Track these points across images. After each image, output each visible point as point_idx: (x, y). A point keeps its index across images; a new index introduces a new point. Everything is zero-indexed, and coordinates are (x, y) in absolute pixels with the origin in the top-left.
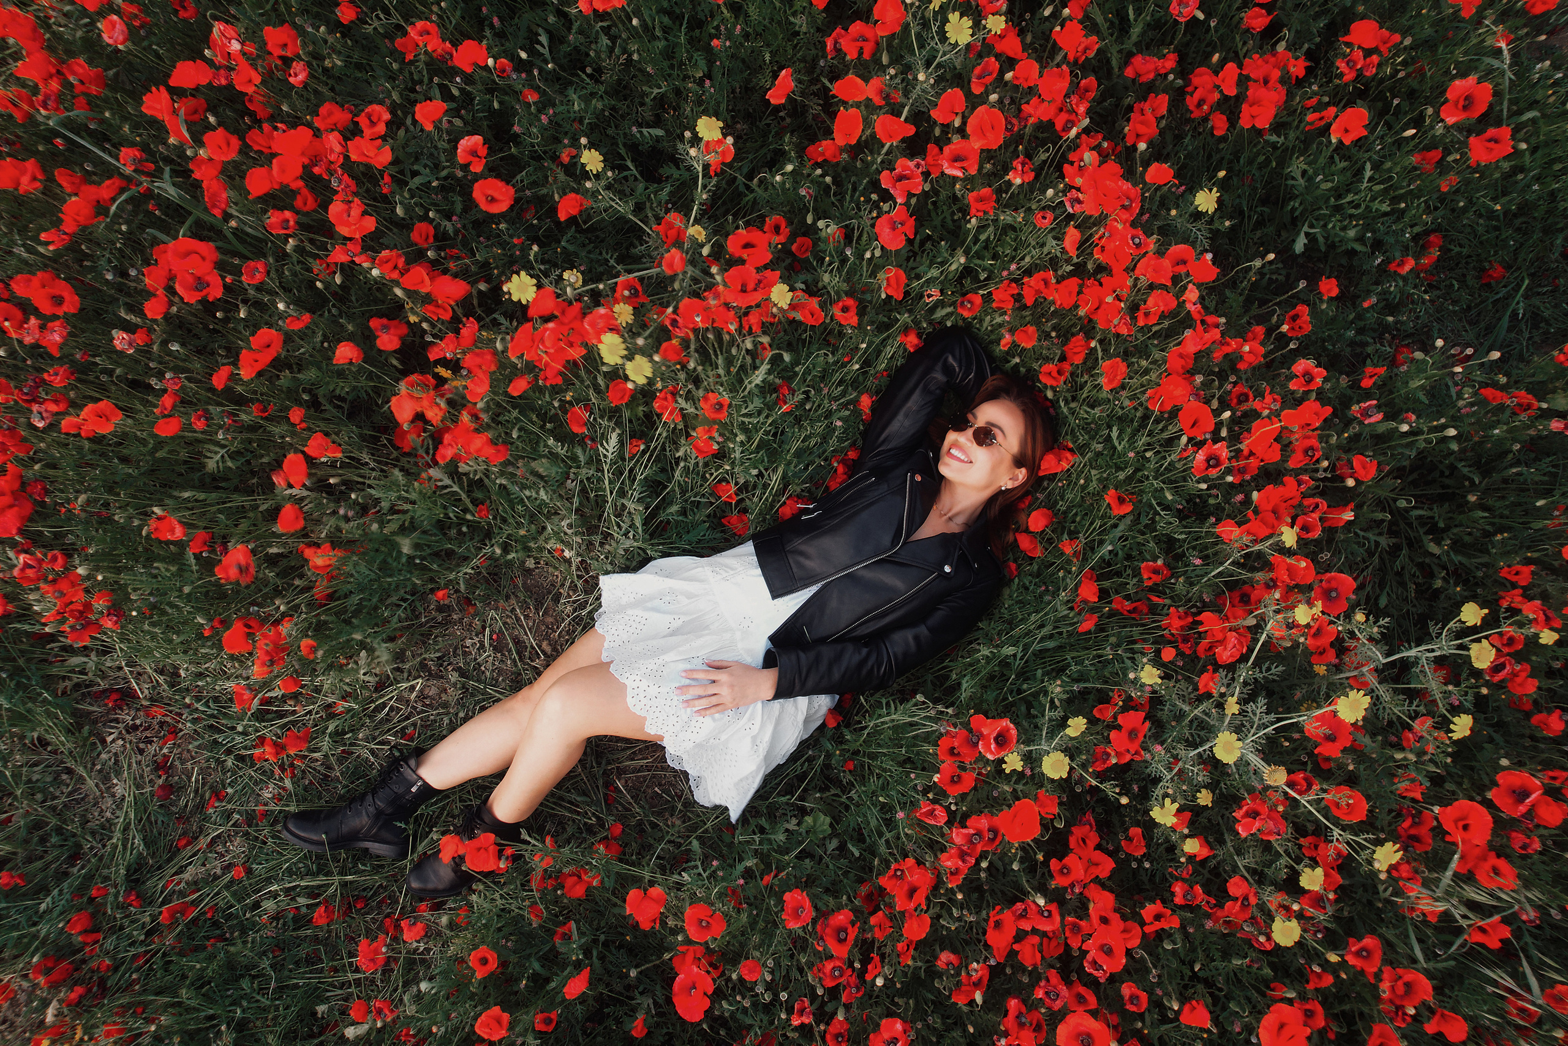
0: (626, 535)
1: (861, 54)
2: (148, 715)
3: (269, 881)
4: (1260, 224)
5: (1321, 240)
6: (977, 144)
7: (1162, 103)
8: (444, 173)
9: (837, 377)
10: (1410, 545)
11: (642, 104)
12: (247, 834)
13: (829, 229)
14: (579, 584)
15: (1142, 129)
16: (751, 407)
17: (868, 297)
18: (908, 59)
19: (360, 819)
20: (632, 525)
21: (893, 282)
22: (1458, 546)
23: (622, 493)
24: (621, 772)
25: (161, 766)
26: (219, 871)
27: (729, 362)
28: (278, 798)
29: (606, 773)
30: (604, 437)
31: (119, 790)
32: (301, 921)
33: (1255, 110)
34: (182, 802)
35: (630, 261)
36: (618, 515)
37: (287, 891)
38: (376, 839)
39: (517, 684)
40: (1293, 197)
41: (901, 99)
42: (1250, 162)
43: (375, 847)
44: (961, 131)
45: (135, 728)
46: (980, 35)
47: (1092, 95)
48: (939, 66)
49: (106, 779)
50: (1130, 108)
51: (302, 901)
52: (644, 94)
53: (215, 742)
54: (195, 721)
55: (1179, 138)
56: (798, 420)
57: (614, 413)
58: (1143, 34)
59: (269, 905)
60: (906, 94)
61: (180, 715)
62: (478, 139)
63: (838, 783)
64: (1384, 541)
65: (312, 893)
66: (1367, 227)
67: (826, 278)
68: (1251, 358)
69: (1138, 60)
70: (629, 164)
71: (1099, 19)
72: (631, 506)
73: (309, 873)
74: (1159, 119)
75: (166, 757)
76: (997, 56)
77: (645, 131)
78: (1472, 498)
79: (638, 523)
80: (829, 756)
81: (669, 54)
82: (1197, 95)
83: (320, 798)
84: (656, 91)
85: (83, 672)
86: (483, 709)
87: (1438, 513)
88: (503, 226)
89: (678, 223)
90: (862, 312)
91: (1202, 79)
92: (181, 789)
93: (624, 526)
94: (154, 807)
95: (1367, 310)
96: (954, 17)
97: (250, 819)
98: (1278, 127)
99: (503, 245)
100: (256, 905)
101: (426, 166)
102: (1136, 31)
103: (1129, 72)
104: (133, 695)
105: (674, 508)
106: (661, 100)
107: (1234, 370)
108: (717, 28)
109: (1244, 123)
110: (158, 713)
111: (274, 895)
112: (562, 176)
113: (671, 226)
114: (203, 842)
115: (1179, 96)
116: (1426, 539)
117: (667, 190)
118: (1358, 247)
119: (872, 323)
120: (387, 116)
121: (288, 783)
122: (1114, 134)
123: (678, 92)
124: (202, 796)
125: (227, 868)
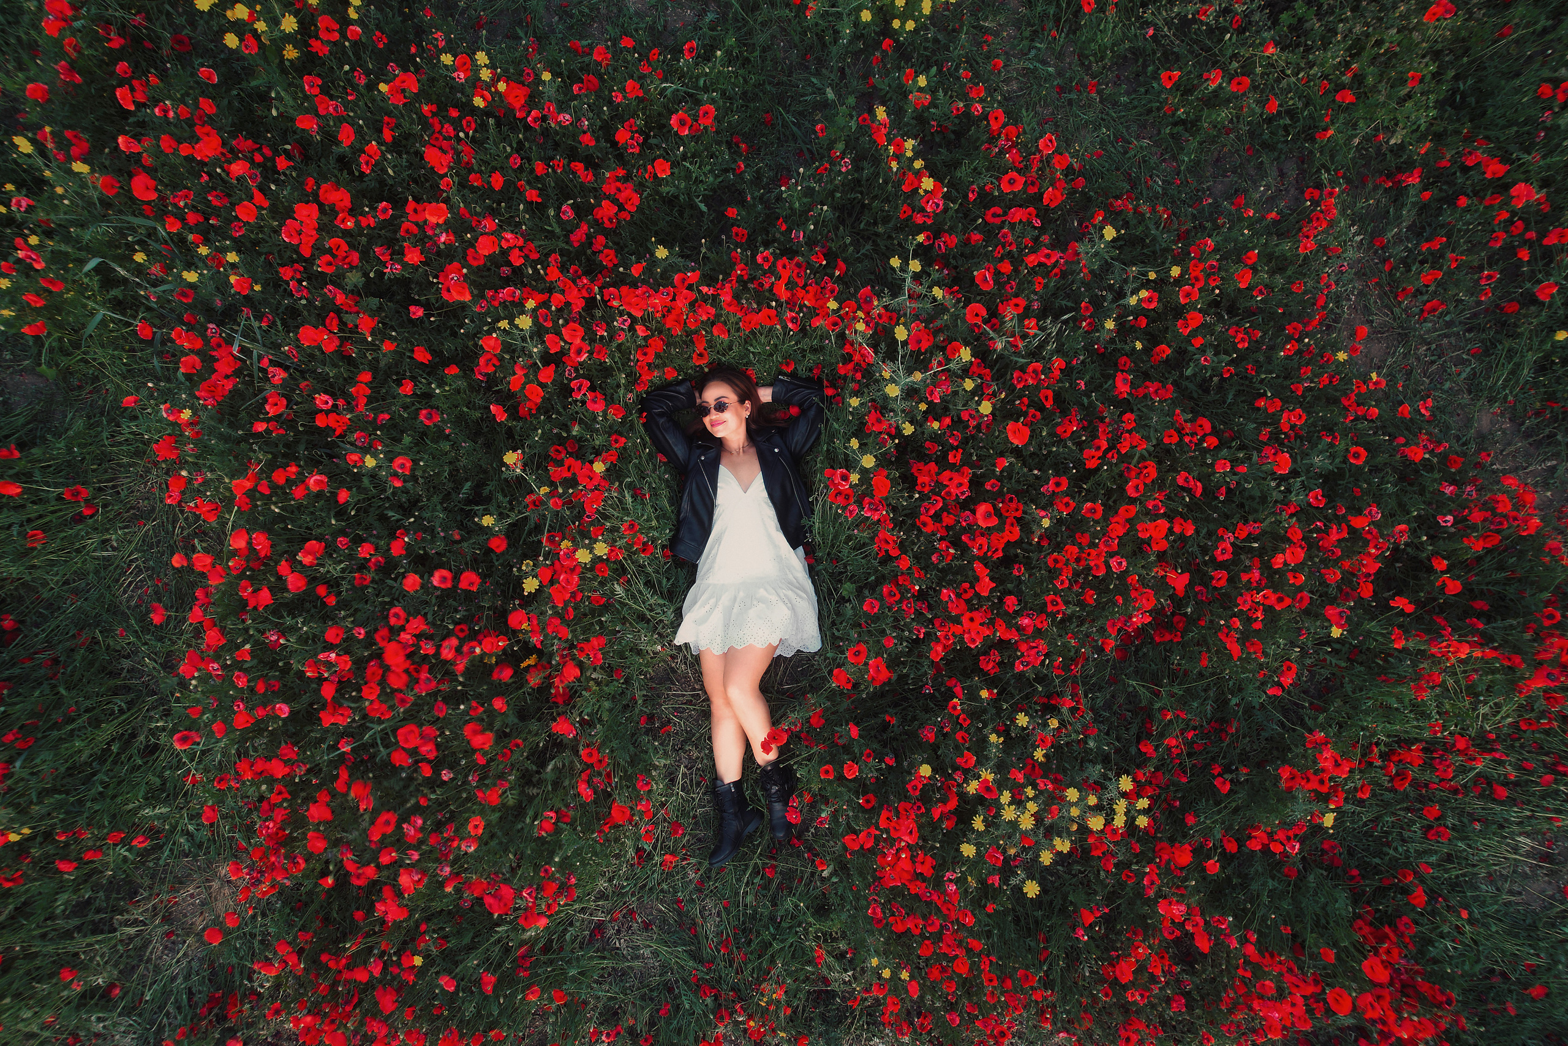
0: (664, 613)
2: (615, 920)
3: (737, 894)
6: (578, 341)
7: (601, 239)
12: (707, 895)
13: (576, 430)
14: (674, 653)
15: (609, 258)
16: (640, 512)
17: (616, 428)
19: (734, 825)
20: (661, 606)
21: (616, 413)
23: (644, 601)
25: (647, 926)
26: (718, 919)
28: (697, 871)
30: (613, 591)
31: (647, 952)
32: (765, 887)
33: (630, 202)
36: (651, 610)
37: (747, 884)
39: (707, 715)
44: (567, 344)
45: (619, 931)
46: (532, 314)
47: (580, 272)
48: (531, 338)
49: (637, 957)
50: (595, 256)
51: (757, 880)
54: (633, 895)
56: (656, 495)
61: (626, 902)
62: (438, 572)
63: (842, 574)
65: (756, 872)
67: (597, 442)
69: (573, 237)
72: (652, 601)
73: (745, 871)
75: (644, 921)
77: (464, 492)
78: (867, 201)
79: (661, 602)
80: (824, 571)
82: (606, 220)
86: (710, 739)
89: (533, 498)
90: (621, 434)
91: (599, 214)
92: (664, 921)
93: (659, 611)
94: (665, 937)
97: (700, 890)
100: (745, 905)
102: (558, 230)
103: (576, 245)
104: (600, 924)
105: (664, 582)
107: (745, 282)
108: (437, 426)
109: (633, 209)
110: (618, 914)
113: (534, 502)
114: (699, 920)
115: (602, 230)
119: (628, 433)
121: (693, 861)
122: (603, 270)
124: (675, 909)
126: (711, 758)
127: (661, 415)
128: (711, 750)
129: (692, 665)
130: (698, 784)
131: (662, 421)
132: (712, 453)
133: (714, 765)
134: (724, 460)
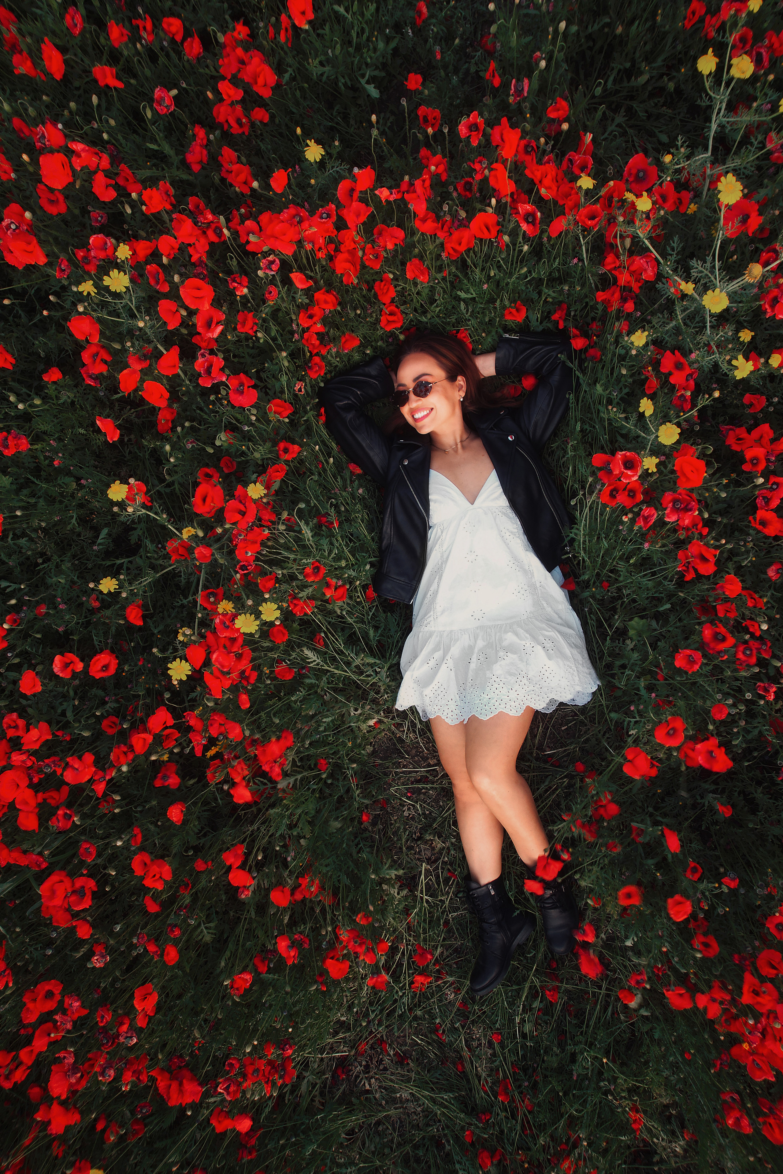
0: (377, 673)
1: (106, 362)
2: (362, 1054)
3: (512, 1021)
4: (345, 117)
5: (376, 73)
6: (206, 306)
7: (228, 153)
8: (72, 693)
9: (330, 478)
10: (632, 98)
11: (79, 535)
12: (473, 1022)
13: (222, 439)
14: (397, 720)
15: (242, 177)
16: (326, 548)
17: (282, 432)
18: (124, 329)
20: (372, 665)
21: (280, 409)
22: (649, 58)
23: (348, 664)
24: (540, 748)
25: (401, 1060)
26: (490, 1051)
27: (288, 549)
28: (457, 991)
29: (537, 759)
30: (304, 659)
31: (405, 1095)
32: (548, 1010)
33: (261, 81)
34: (432, 1056)
35: (188, 589)
36: (361, 673)
37: (524, 1012)
38: (515, 935)
40: (336, 82)
41: (151, 347)
42: (297, 104)
43: (520, 938)
44: (191, 313)
45: (367, 1067)
46: (127, 268)
47: (202, 203)
48: (138, 308)
49: (394, 1101)
50: (223, 180)
51: (536, 1004)
52: (72, 531)
53: (400, 1016)
54: (380, 1024)
55: (259, 153)
56: (347, 520)
57: (291, 646)
58: (172, 146)
59: (527, 1028)
60: (150, 342)
61: (371, 1032)
62: (57, 658)
63: (614, 599)
64: (620, 119)
65: (534, 994)
66: (381, 31)
67: (257, 455)
68: (442, 168)
69: (191, 158)
70: (119, 562)
71: (148, 173)
72: (358, 662)
73: (518, 991)
74: (239, 160)
75: (396, 1054)
76: (147, 263)
77: (99, 541)
78: (619, 30)
79: (371, 660)
80: (593, 597)
81: (51, 500)
82: (233, 123)
83: (469, 962)
84: (74, 521)
85: (314, 1085)
86: (455, 823)
87: (619, 64)
88: (126, 668)
89: (176, 544)
90: (292, 440)
91: (222, 113)
92: (422, 1053)
93: (370, 672)
94: (427, 1076)
95: (443, 58)
96: (107, 281)
97: (463, 1014)
98: (280, 69)
99: (140, 673)
100: (524, 1036)
101: (61, 704)
102: (167, 149)
103: (196, 168)
104: (344, 1059)
105: (371, 632)
106: (82, 520)
107: (444, 184)
108: (46, 458)
109: (266, 94)
110: (364, 1047)
111: (523, 1021)
112: (108, 613)
113: (176, 550)
114: (466, 1053)
115: (227, 137)
116: (633, 83)
117: (148, 542)
118: (393, 45)
119: (302, 437)
120: (15, 715)
121: (450, 979)
122: (238, 200)
123: (81, 506)
124: (434, 1041)
125: (491, 1045)
126: (459, 847)
127: (348, 408)
128: (458, 837)
129: (422, 733)
130: (446, 881)
131: (349, 416)
132: (418, 455)
133: (464, 857)
134: (436, 462)
